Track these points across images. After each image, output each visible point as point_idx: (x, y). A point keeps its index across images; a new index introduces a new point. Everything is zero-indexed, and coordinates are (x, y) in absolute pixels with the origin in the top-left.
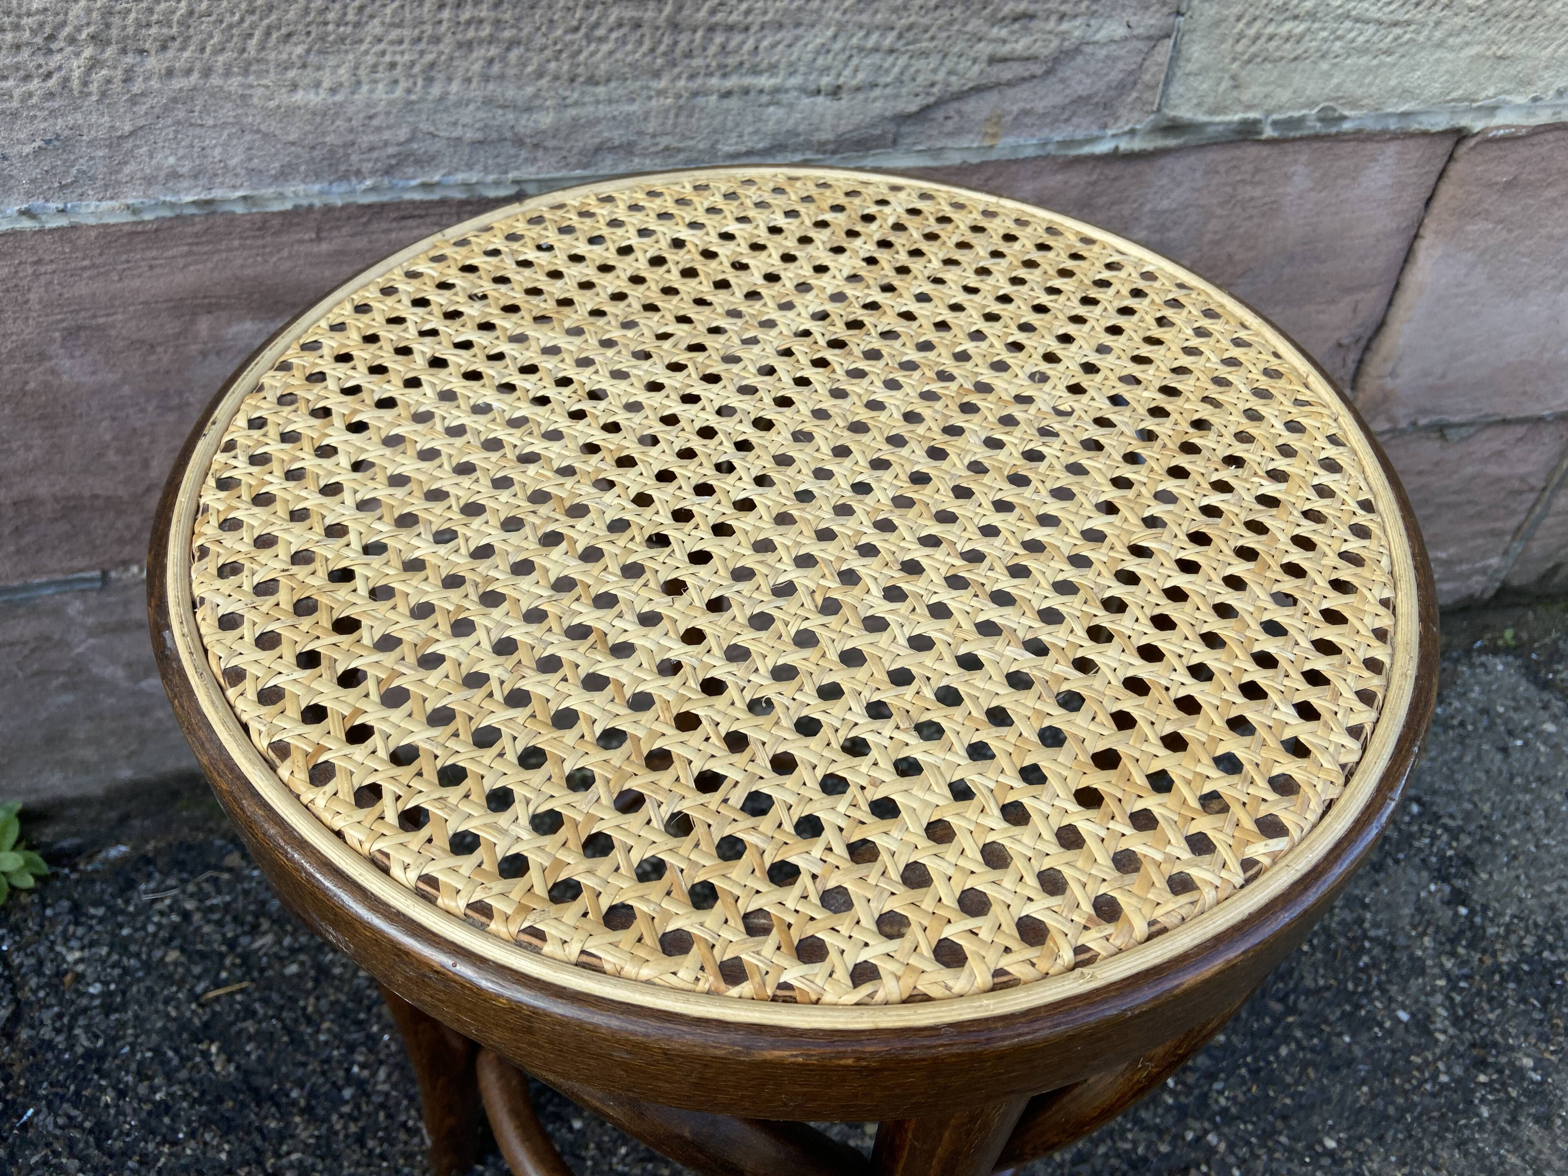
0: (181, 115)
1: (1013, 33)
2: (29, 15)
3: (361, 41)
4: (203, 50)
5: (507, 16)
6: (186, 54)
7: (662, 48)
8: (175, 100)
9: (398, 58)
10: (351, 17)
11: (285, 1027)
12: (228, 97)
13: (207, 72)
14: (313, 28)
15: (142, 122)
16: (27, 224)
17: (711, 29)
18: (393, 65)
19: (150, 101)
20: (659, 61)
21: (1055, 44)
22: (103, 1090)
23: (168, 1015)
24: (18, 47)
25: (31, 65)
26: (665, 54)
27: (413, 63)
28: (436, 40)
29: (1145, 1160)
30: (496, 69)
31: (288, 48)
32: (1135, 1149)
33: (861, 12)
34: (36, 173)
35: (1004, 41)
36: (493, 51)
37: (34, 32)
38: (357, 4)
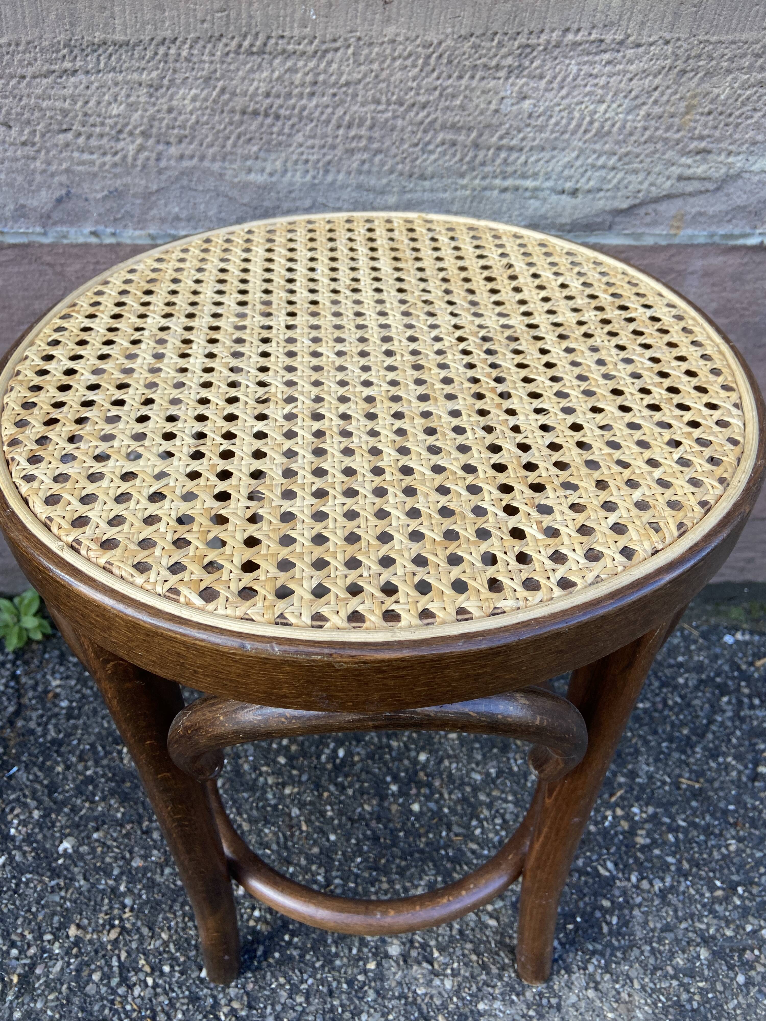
0: (185, 182)
1: (695, 161)
2: (110, 117)
3: (290, 145)
4: (201, 145)
5: (376, 135)
6: (192, 147)
7: (467, 159)
8: (182, 173)
9: (310, 157)
10: (286, 130)
12: (212, 174)
13: (202, 158)
14: (264, 136)
15: (163, 185)
16: (93, 240)
17: (499, 149)
18: (307, 161)
19: (169, 173)
20: (465, 167)
21: (723, 170)
22: (58, 763)
23: (102, 726)
24: (101, 136)
25: (107, 147)
26: (468, 163)
27: (318, 161)
28: (333, 147)
29: (713, 938)
30: (366, 167)
31: (249, 147)
32: (707, 930)
33: (595, 143)
34: (102, 210)
35: (689, 167)
36: (366, 156)
37: (112, 128)
38: (290, 123)
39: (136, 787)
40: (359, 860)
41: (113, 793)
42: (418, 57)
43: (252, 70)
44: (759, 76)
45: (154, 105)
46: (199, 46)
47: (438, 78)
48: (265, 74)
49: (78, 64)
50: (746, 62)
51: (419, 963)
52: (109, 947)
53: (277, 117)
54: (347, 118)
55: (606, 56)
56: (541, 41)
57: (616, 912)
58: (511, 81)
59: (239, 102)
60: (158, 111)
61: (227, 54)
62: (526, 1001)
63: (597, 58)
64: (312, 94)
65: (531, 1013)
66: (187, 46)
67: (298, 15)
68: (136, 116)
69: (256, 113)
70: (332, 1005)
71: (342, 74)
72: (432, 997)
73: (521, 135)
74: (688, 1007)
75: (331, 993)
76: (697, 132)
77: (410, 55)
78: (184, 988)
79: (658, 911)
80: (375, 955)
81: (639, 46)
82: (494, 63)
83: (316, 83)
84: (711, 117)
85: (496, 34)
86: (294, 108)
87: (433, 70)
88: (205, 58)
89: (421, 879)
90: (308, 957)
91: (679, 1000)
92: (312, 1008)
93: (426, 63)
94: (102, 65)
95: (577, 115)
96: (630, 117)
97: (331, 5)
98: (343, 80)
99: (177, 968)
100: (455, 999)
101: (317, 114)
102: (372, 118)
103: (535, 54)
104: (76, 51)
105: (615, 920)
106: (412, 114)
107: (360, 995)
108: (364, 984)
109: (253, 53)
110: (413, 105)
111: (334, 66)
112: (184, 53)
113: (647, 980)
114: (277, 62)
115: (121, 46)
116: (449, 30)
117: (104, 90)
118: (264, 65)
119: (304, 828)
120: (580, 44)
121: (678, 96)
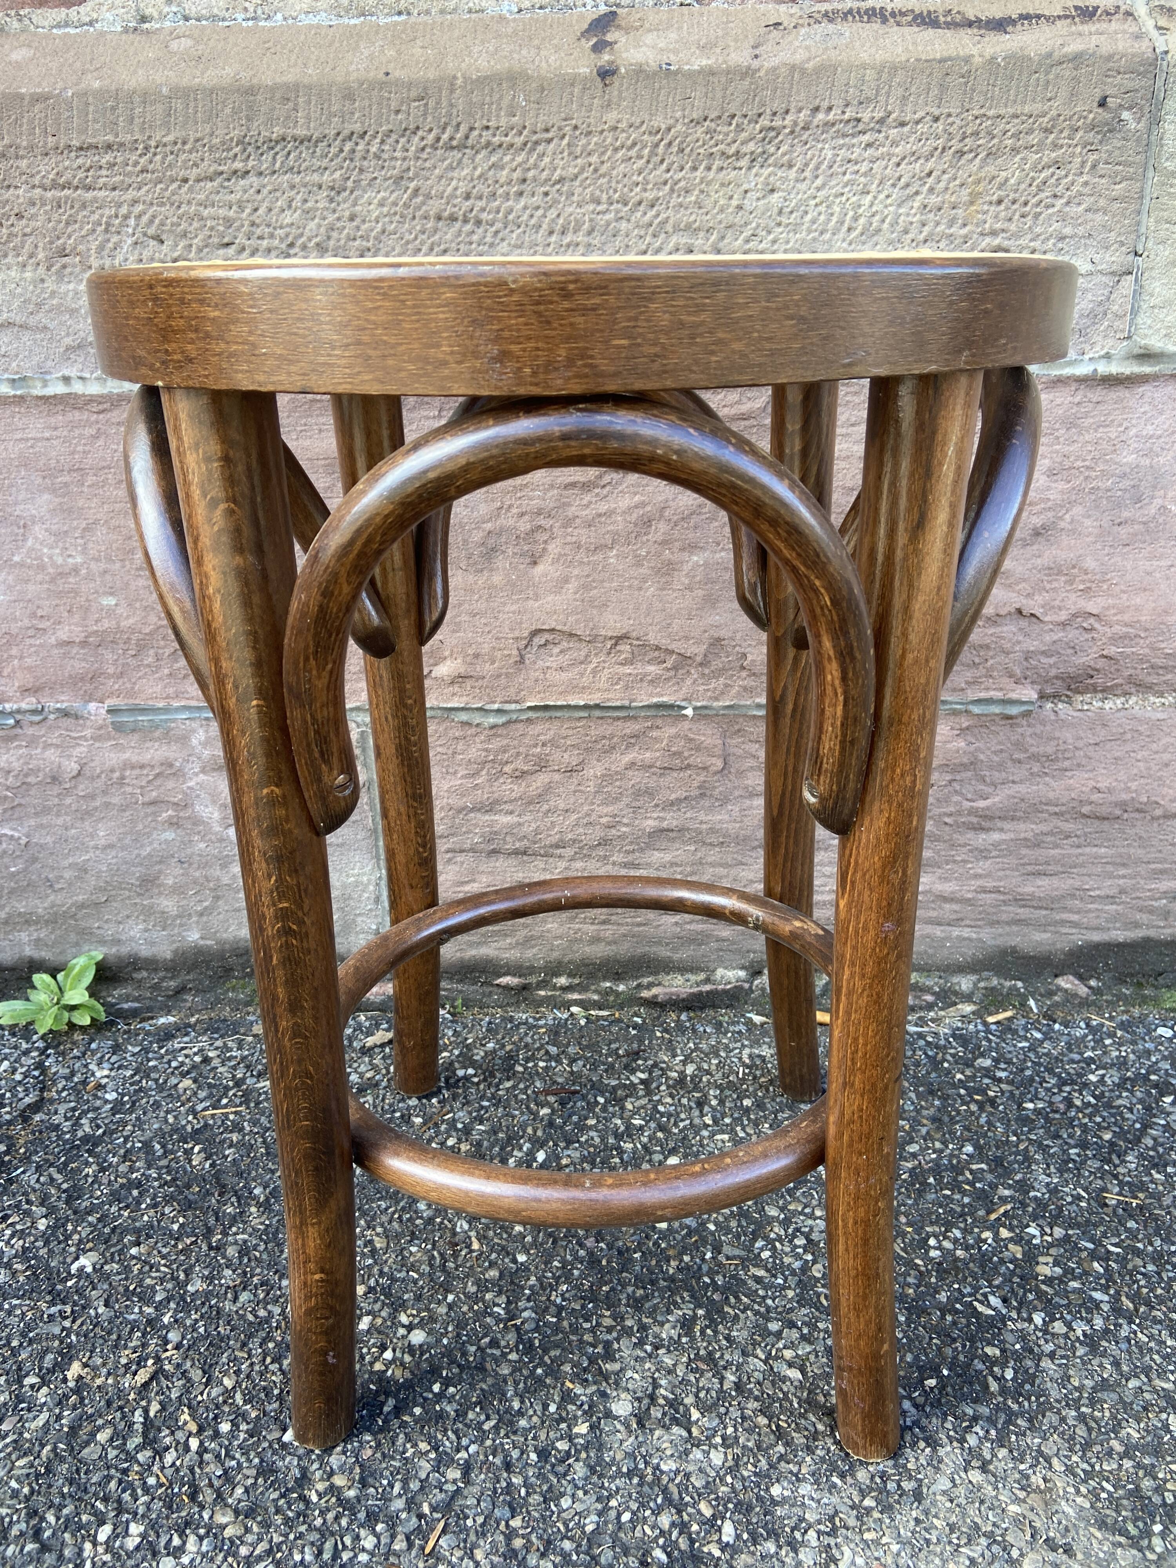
2: (281, 228)
5: (596, 242)
10: (488, 239)
11: (264, 1142)
14: (462, 246)
22: (87, 1164)
23: (166, 1121)
37: (282, 240)
38: (494, 229)
39: (208, 1193)
40: (565, 1288)
41: (169, 1200)
42: (645, 146)
43: (451, 168)
44: (1053, 155)
45: (334, 211)
46: (391, 140)
47: (668, 171)
48: (465, 172)
49: (251, 163)
50: (1034, 139)
51: (666, 1428)
52: (132, 1396)
53: (478, 223)
54: (561, 221)
55: (866, 138)
56: (786, 122)
57: (1012, 1363)
58: (754, 171)
59: (434, 206)
60: (339, 219)
61: (423, 149)
62: (857, 1484)
63: (855, 141)
64: (521, 194)
65: (868, 1502)
66: (378, 140)
67: (505, 103)
68: (312, 225)
69: (453, 219)
70: (510, 1484)
71: (555, 169)
72: (687, 1476)
73: (771, 237)
74: (1156, 1499)
75: (508, 1466)
76: (987, 226)
77: (634, 144)
78: (252, 1454)
79: (1084, 1363)
80: (589, 1414)
81: (903, 124)
82: (732, 150)
83: (524, 180)
84: (1002, 207)
85: (733, 116)
86: (498, 212)
87: (662, 161)
88: (398, 154)
89: (669, 1312)
90: (471, 1415)
91: (1138, 1488)
92: (475, 1490)
93: (653, 153)
94: (278, 165)
95: (837, 209)
96: (901, 211)
97: (543, 90)
98: (556, 176)
99: (244, 1427)
100: (729, 1479)
101: (525, 217)
102: (591, 220)
103: (780, 138)
104: (250, 149)
105: (1009, 1374)
106: (639, 214)
107: (561, 1469)
108: (568, 1454)
109: (453, 148)
110: (640, 203)
111: (547, 160)
112: (373, 149)
113: (1075, 1458)
114: (479, 156)
115: (302, 142)
116: (679, 114)
117: (278, 194)
118: (465, 160)
119: (476, 1246)
120: (833, 124)
121: (957, 182)
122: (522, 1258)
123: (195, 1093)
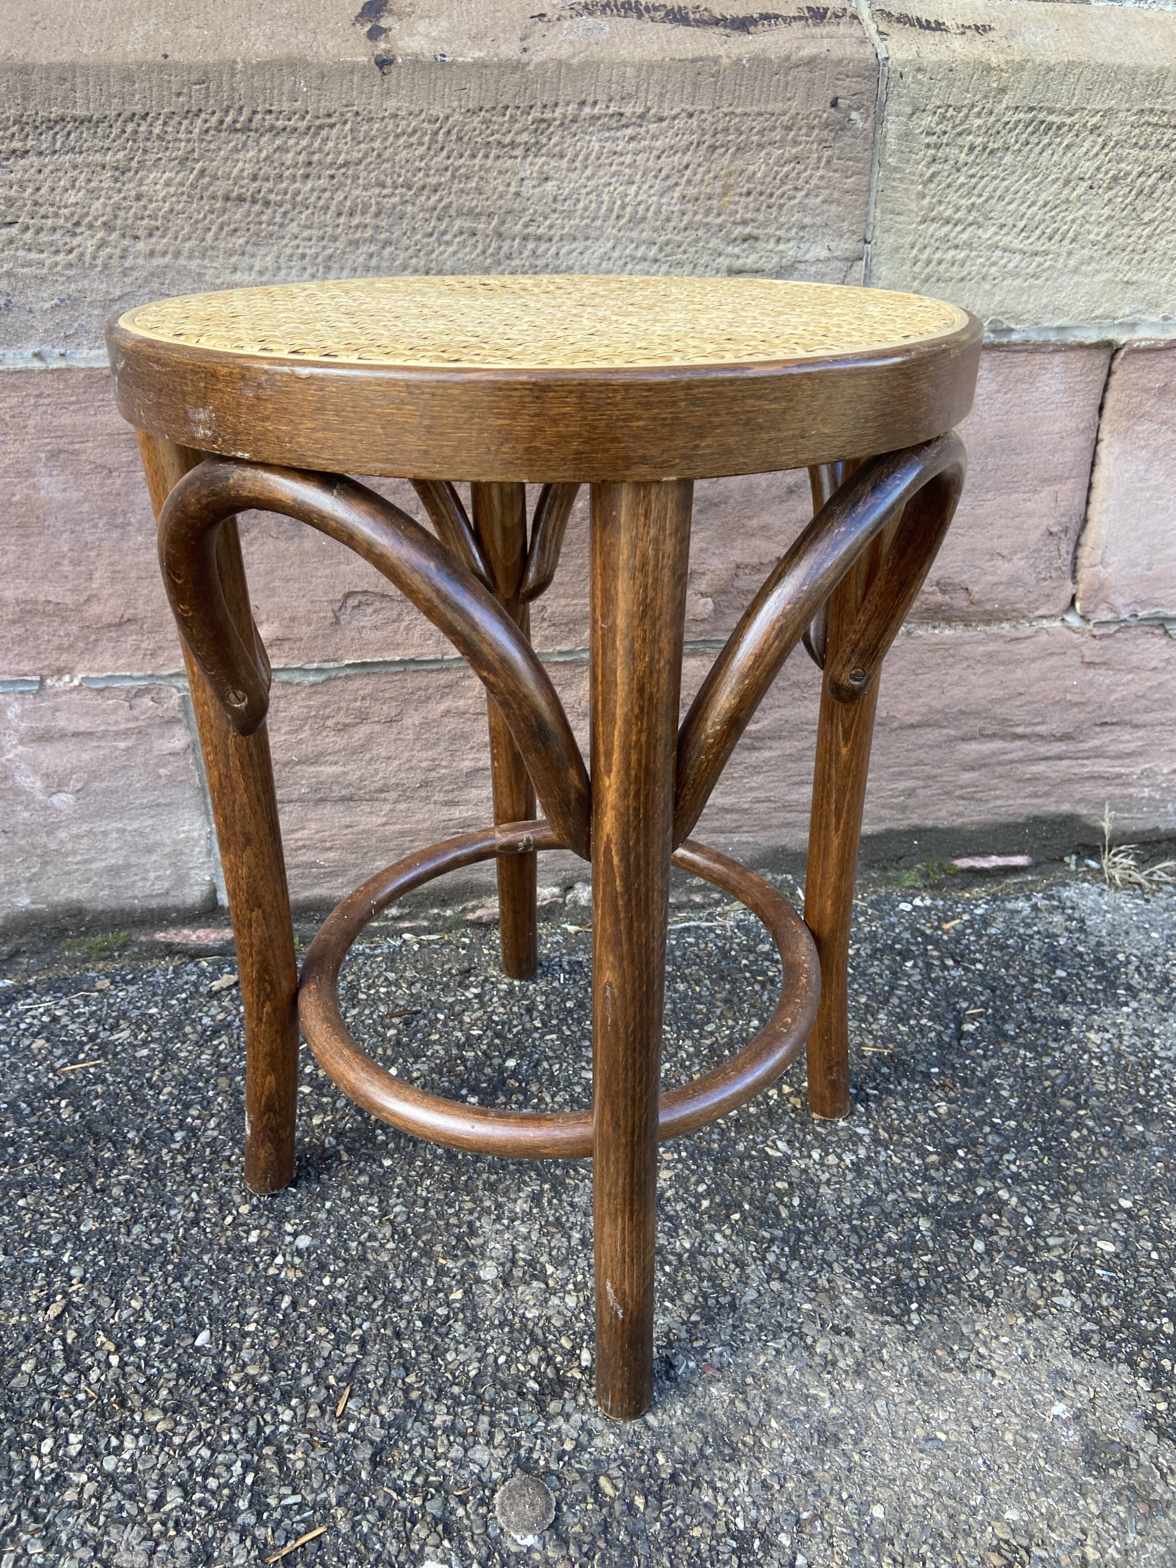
0: (155, 286)
1: (744, 250)
2: (66, 207)
3: (283, 238)
4: (176, 238)
5: (383, 224)
6: (165, 241)
7: (491, 250)
8: (152, 274)
9: (307, 251)
10: (278, 220)
11: (129, 1090)
12: (189, 274)
13: (177, 254)
14: (252, 226)
15: (127, 289)
16: (37, 365)
17: (525, 238)
18: (303, 256)
19: (135, 274)
20: (489, 260)
21: (776, 259)
23: (27, 1081)
24: (54, 229)
25: (60, 243)
26: (492, 255)
27: (317, 255)
28: (334, 239)
29: (935, 1206)
30: (374, 262)
31: (233, 240)
32: (925, 1199)
33: (631, 230)
34: (50, 325)
35: (738, 257)
36: (373, 248)
37: (67, 219)
38: (282, 210)
39: (83, 1142)
40: (428, 1182)
41: (46, 1152)
42: (425, 134)
43: (236, 150)
44: (794, 151)
45: (120, 191)
46: (173, 122)
47: (448, 158)
48: (251, 154)
49: (30, 143)
50: (776, 135)
51: (528, 1284)
52: (48, 1328)
53: (267, 204)
54: (348, 203)
55: (629, 131)
56: (556, 115)
57: (797, 1193)
58: (529, 159)
59: (220, 188)
60: (125, 198)
61: (207, 131)
62: (685, 1306)
63: (619, 134)
64: (307, 176)
65: (694, 1318)
66: (160, 122)
67: (286, 88)
68: (98, 204)
69: (241, 199)
70: (401, 1349)
71: (340, 153)
72: (548, 1319)
73: (548, 222)
74: (913, 1285)
75: (398, 1335)
76: (738, 216)
77: (415, 131)
78: (170, 1361)
79: (853, 1186)
80: (461, 1283)
81: (661, 119)
82: (508, 139)
83: (310, 163)
84: (751, 198)
85: (507, 107)
86: (286, 193)
87: (442, 149)
88: (182, 136)
89: (520, 1190)
90: (360, 1299)
91: (898, 1278)
92: (372, 1358)
93: (433, 141)
94: (58, 145)
95: (606, 198)
96: (664, 200)
97: (323, 77)
98: (341, 160)
99: (157, 1339)
100: (582, 1316)
101: (313, 199)
102: (378, 203)
103: (551, 129)
104: (28, 129)
105: (796, 1202)
106: (423, 198)
107: (443, 1330)
108: (448, 1317)
109: (237, 130)
110: (423, 188)
111: (331, 144)
112: (157, 131)
113: (850, 1261)
114: (264, 139)
115: (82, 123)
116: (455, 104)
117: (60, 174)
118: (250, 143)
119: (345, 1157)
120: (599, 118)
121: (711, 175)
122: (387, 1163)
123: (51, 1052)
